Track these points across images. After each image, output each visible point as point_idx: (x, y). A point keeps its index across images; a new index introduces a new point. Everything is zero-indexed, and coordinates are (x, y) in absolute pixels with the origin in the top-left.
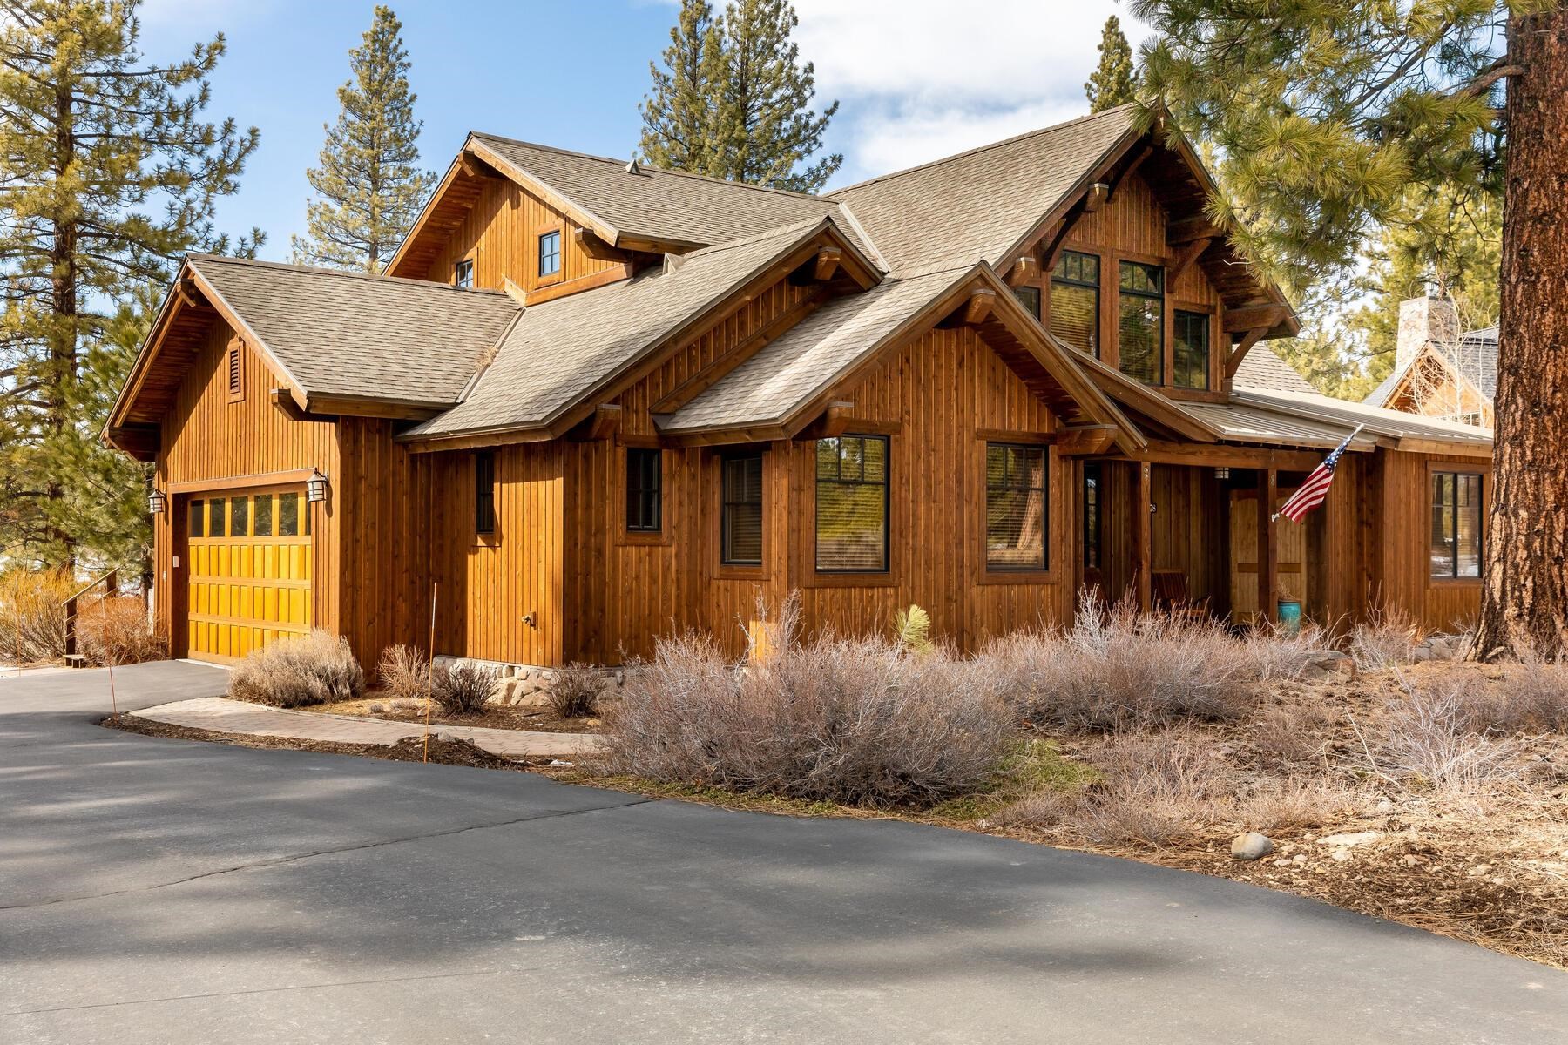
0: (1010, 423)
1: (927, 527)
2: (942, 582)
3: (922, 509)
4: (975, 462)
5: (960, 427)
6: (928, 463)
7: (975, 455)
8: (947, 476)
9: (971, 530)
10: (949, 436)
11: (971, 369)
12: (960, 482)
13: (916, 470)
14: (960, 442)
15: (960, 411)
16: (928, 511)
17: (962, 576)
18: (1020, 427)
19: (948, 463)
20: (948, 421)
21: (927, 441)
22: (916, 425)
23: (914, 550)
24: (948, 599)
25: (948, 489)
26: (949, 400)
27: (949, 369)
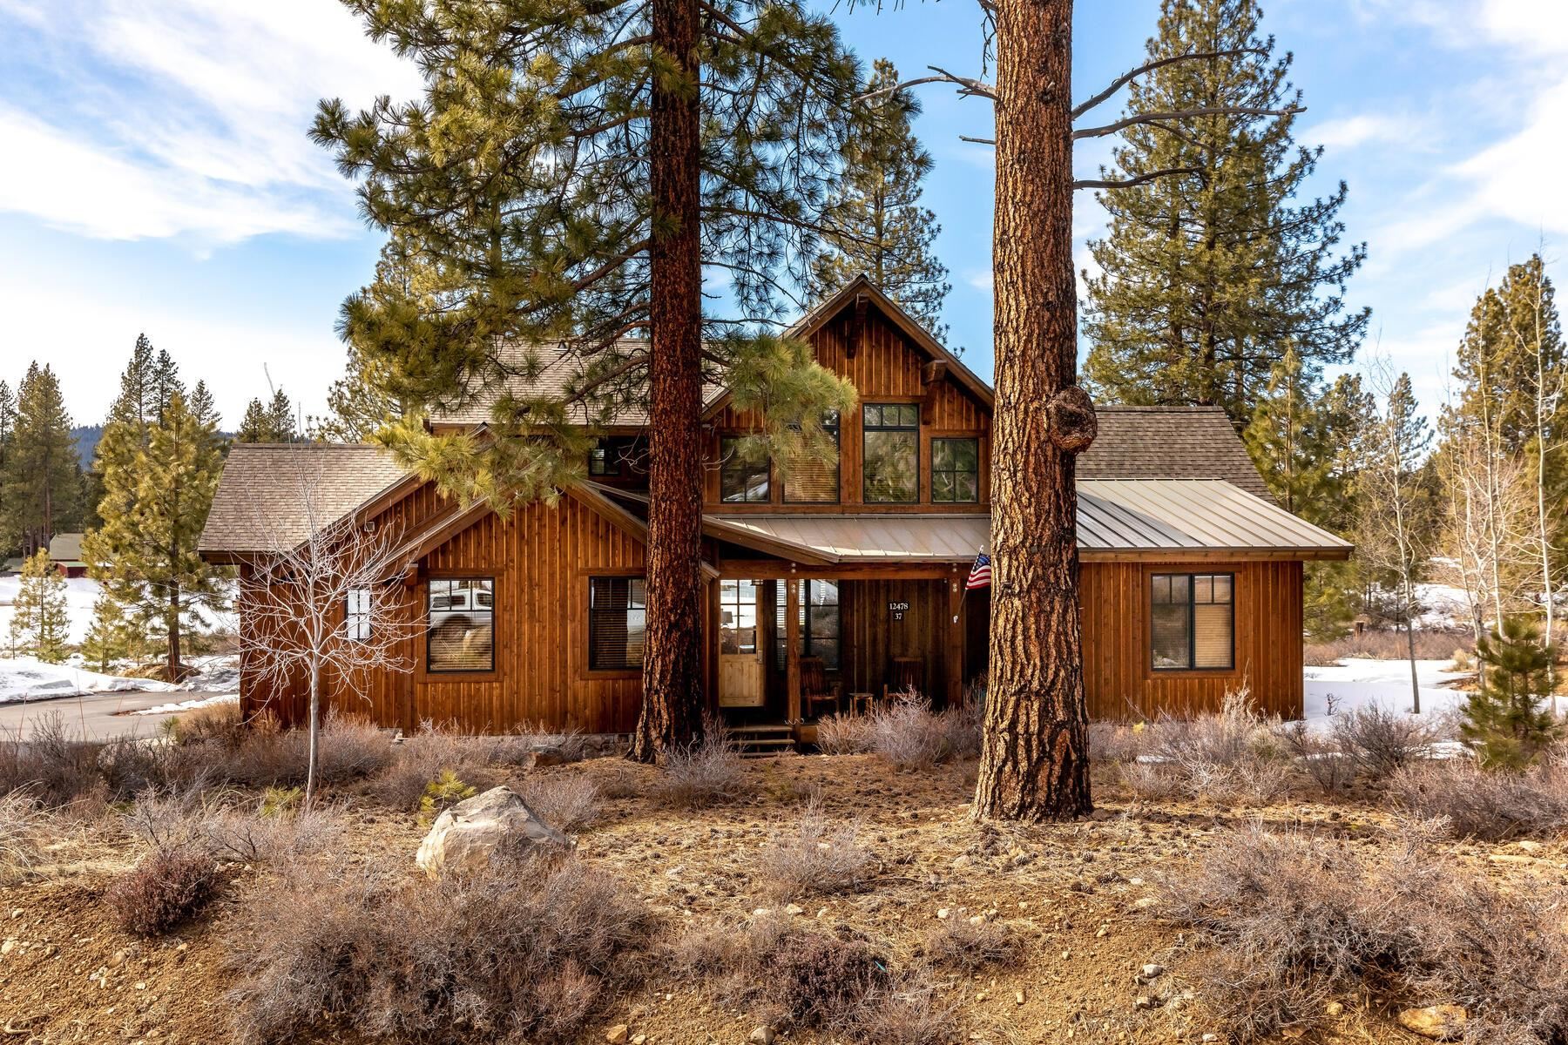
0: (614, 562)
1: (530, 640)
2: (547, 678)
3: (526, 627)
4: (578, 592)
5: (563, 568)
6: (531, 595)
7: (578, 586)
8: (551, 603)
9: (574, 641)
10: (552, 575)
11: (574, 526)
12: (563, 606)
13: (520, 600)
14: (563, 577)
15: (563, 555)
16: (532, 629)
17: (566, 673)
18: (624, 564)
19: (552, 594)
20: (552, 564)
21: (530, 579)
22: (520, 569)
23: (519, 656)
24: (552, 690)
25: (552, 612)
26: (552, 550)
27: (552, 528)
